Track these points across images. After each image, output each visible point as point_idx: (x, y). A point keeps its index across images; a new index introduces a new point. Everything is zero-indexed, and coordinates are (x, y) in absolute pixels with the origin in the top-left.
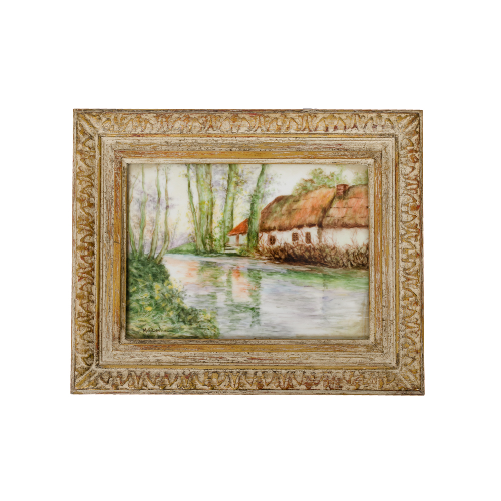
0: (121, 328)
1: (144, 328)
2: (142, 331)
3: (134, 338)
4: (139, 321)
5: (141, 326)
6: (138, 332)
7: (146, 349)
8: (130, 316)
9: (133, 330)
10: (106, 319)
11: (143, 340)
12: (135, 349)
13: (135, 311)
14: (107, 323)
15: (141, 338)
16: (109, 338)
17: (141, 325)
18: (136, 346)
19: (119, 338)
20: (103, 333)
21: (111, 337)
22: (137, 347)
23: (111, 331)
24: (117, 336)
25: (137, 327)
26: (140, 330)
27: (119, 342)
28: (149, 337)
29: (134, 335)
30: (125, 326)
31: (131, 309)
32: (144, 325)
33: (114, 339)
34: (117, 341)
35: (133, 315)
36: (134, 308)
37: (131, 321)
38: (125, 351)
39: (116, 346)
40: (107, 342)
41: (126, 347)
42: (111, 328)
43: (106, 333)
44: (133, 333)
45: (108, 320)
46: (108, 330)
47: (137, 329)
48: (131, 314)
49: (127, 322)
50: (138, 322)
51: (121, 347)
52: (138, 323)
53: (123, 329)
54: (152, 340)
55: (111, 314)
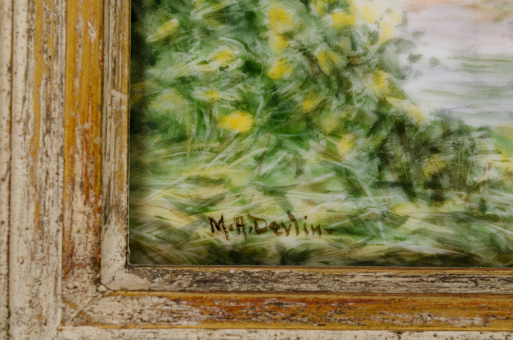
0: (104, 213)
1: (216, 215)
2: (204, 232)
3: (168, 261)
4: (189, 180)
5: (202, 208)
6: (186, 235)
7: (228, 318)
8: (147, 160)
9: (163, 227)
10: (32, 170)
11: (210, 271)
12: (177, 316)
13: (172, 133)
14: (37, 188)
15: (202, 263)
16: (44, 262)
17: (198, 199)
18: (177, 301)
19: (96, 263)
20: (15, 238)
21: (56, 259)
22: (183, 306)
23: (53, 227)
24: (83, 253)
25: (182, 208)
26: (194, 225)
27: (97, 282)
28: (237, 257)
29: (166, 249)
30: (124, 204)
31: (154, 125)
32: (213, 202)
33: (69, 266)
34: (85, 276)
35: (162, 151)
36: (165, 118)
37: (151, 180)
38: (125, 327)
39: (82, 302)
40: (38, 281)
41: (130, 306)
42: (55, 213)
43: (29, 235)
44: (164, 240)
45: (40, 173)
46: (40, 225)
47: (178, 222)
48: (155, 147)
49: (136, 188)
50: (186, 188)
51: (107, 307)
52: (188, 192)
53: (113, 218)
54: (255, 270)
55: (54, 144)
